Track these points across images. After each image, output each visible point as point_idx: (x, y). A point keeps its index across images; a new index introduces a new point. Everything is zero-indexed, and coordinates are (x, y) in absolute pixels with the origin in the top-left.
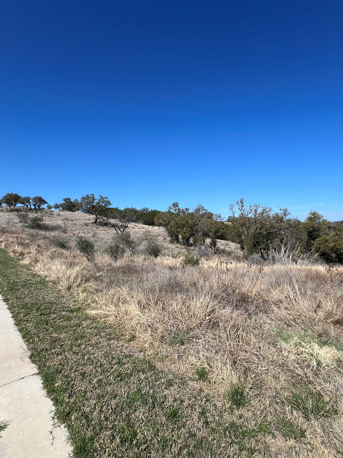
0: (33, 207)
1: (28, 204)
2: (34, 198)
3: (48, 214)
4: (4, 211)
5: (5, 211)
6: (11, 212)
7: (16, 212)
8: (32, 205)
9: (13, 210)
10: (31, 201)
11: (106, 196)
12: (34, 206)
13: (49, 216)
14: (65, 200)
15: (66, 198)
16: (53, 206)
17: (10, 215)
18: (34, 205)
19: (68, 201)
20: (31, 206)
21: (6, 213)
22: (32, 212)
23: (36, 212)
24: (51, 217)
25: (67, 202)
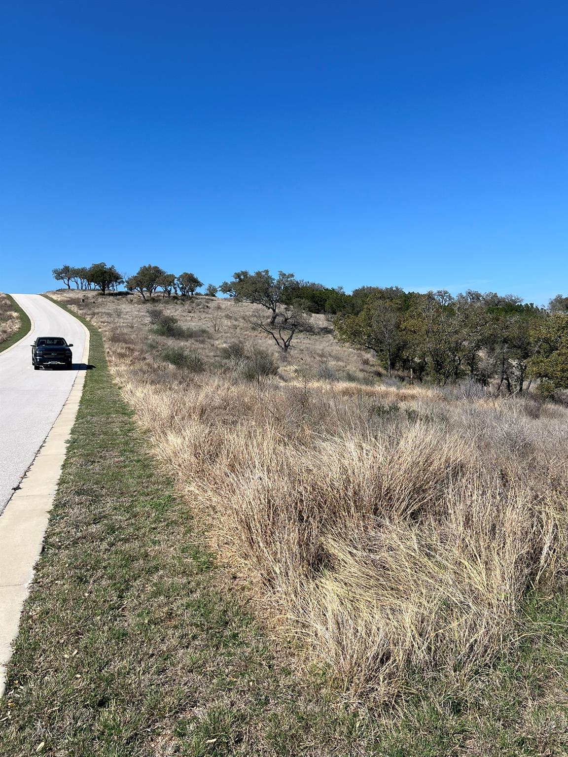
0: (180, 293)
1: (171, 289)
2: (181, 276)
3: (200, 307)
4: (134, 301)
5: (135, 303)
6: (144, 303)
7: (151, 304)
8: (178, 290)
9: (147, 300)
10: (176, 281)
11: (291, 273)
12: (181, 291)
13: (201, 310)
14: (238, 276)
15: (238, 271)
16: (220, 287)
17: (141, 311)
18: (181, 289)
19: (242, 277)
20: (176, 291)
21: (136, 305)
22: (176, 303)
23: (182, 304)
24: (204, 312)
25: (240, 279)
